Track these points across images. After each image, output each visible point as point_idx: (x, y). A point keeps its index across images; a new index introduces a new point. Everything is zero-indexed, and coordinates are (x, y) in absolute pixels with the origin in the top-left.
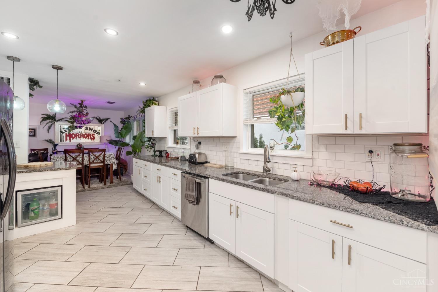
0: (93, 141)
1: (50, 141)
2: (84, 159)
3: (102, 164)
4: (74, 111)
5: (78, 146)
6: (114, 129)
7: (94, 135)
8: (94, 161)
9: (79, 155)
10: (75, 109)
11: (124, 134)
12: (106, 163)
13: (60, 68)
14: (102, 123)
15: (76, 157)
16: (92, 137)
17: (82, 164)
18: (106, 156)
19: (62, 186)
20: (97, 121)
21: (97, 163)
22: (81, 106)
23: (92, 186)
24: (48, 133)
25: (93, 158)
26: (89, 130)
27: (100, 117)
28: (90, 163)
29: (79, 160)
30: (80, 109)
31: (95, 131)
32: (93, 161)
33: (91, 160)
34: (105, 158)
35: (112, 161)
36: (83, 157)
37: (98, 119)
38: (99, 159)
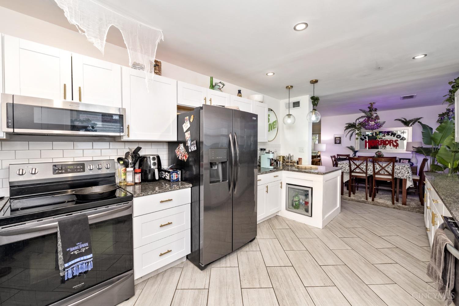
0: (396, 148)
1: (351, 148)
2: (368, 168)
3: (390, 177)
4: (362, 117)
5: (377, 154)
6: (422, 132)
7: (397, 142)
8: (381, 172)
9: (362, 163)
10: (363, 114)
12: (396, 176)
13: (316, 81)
14: (410, 125)
15: (359, 165)
16: (395, 144)
17: (366, 173)
18: (396, 167)
19: (312, 188)
20: (402, 124)
21: (384, 175)
22: (370, 111)
23: (377, 199)
24: (350, 140)
25: (378, 168)
26: (391, 136)
27: (405, 118)
28: (375, 173)
29: (363, 168)
30: (369, 114)
31: (398, 137)
32: (379, 171)
33: (376, 171)
34: (395, 170)
35: (406, 175)
36: (367, 166)
37: (403, 122)
38: (387, 171)
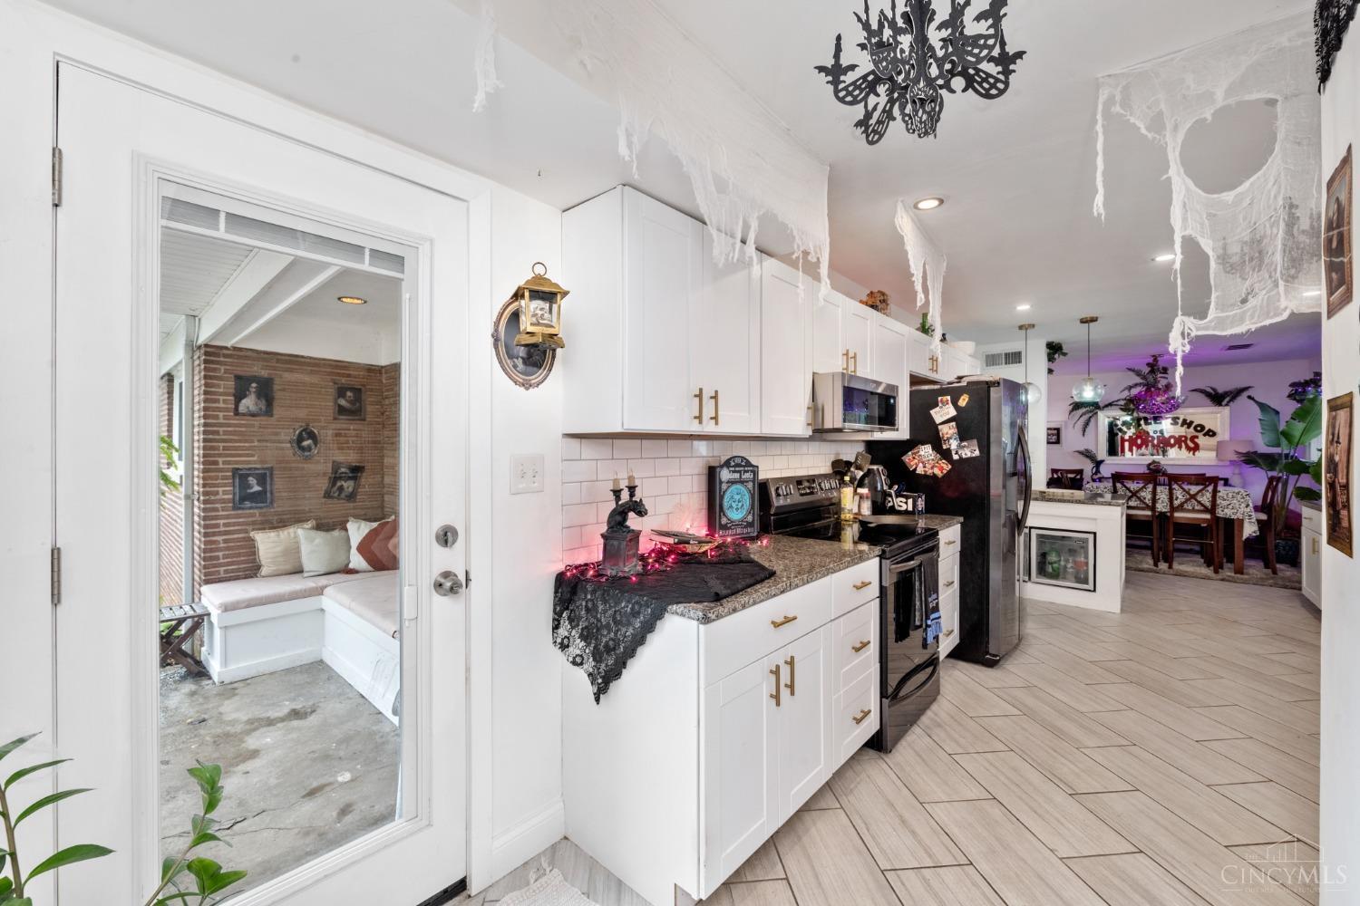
0: (1194, 454)
1: (1087, 454)
2: (1158, 497)
3: (1208, 516)
4: (1136, 385)
5: (1151, 467)
6: (1260, 420)
7: (1196, 440)
8: (1185, 506)
9: (1144, 487)
10: (1138, 380)
11: (1297, 434)
12: (1220, 513)
13: (1094, 320)
14: (1224, 403)
15: (1137, 492)
16: (1191, 445)
17: (1153, 508)
18: (1219, 494)
19: (1095, 534)
20: (1208, 401)
21: (1193, 511)
22: (1152, 372)
23: (1176, 566)
24: (1084, 435)
25: (1180, 497)
26: (1182, 426)
27: (1214, 386)
28: (1173, 509)
29: (1145, 498)
30: (1151, 379)
31: (1199, 429)
32: (1182, 505)
33: (1176, 503)
34: (1219, 501)
35: (1241, 510)
36: (1154, 493)
37: (1208, 395)
38: (1199, 502)
